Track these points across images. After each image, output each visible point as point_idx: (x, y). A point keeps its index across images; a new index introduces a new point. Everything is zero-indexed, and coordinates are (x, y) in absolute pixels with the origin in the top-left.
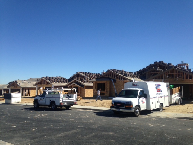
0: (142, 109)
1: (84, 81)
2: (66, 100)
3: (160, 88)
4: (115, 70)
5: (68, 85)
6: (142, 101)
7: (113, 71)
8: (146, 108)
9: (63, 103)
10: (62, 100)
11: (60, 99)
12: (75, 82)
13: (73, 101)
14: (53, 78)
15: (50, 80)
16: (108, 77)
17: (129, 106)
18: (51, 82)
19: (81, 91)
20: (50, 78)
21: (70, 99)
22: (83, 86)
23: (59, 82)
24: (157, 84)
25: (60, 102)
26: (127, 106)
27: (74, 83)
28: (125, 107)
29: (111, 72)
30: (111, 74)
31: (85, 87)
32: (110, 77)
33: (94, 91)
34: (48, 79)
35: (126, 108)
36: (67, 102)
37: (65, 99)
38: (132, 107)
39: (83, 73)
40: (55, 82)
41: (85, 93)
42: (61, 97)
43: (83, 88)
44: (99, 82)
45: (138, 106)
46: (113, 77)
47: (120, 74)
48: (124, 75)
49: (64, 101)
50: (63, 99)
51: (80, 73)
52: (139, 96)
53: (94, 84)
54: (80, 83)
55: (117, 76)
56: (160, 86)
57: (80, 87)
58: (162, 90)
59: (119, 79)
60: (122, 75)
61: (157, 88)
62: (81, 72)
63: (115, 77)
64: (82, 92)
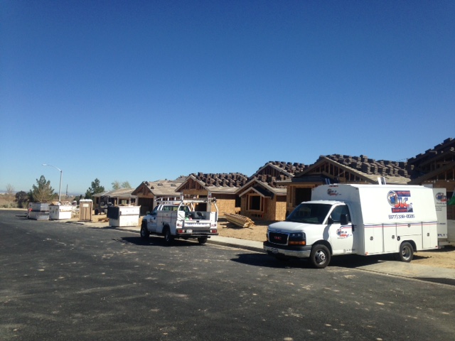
0: (337, 250)
1: (275, 184)
2: (191, 224)
3: (408, 203)
4: (338, 156)
5: (240, 192)
6: (339, 233)
7: (332, 158)
8: (353, 250)
9: (184, 231)
10: (181, 223)
11: (178, 222)
12: (256, 185)
13: (209, 228)
14: (213, 176)
15: (204, 181)
16: (320, 173)
17: (297, 243)
18: (206, 185)
19: (267, 206)
20: (206, 175)
21: (201, 221)
22: (271, 194)
23: (225, 185)
24: (396, 192)
25: (177, 227)
26: (292, 242)
27: (251, 188)
28: (287, 244)
29: (327, 162)
30: (327, 167)
31: (275, 198)
32: (324, 173)
33: (287, 206)
34: (201, 178)
35: (290, 247)
36: (195, 229)
37: (187, 220)
38: (305, 245)
39: (281, 165)
40: (214, 184)
41: (274, 212)
42: (178, 216)
43: (272, 199)
44: (298, 185)
45: (324, 244)
46: (331, 173)
47: (349, 166)
48: (359, 170)
49: (186, 225)
50: (183, 221)
51: (274, 164)
52: (329, 218)
53: (288, 191)
54: (266, 189)
55: (341, 171)
56: (410, 196)
57: (263, 196)
58: (413, 207)
59: (347, 178)
60: (355, 168)
61: (393, 200)
62: (277, 163)
63: (336, 174)
64: (269, 208)
